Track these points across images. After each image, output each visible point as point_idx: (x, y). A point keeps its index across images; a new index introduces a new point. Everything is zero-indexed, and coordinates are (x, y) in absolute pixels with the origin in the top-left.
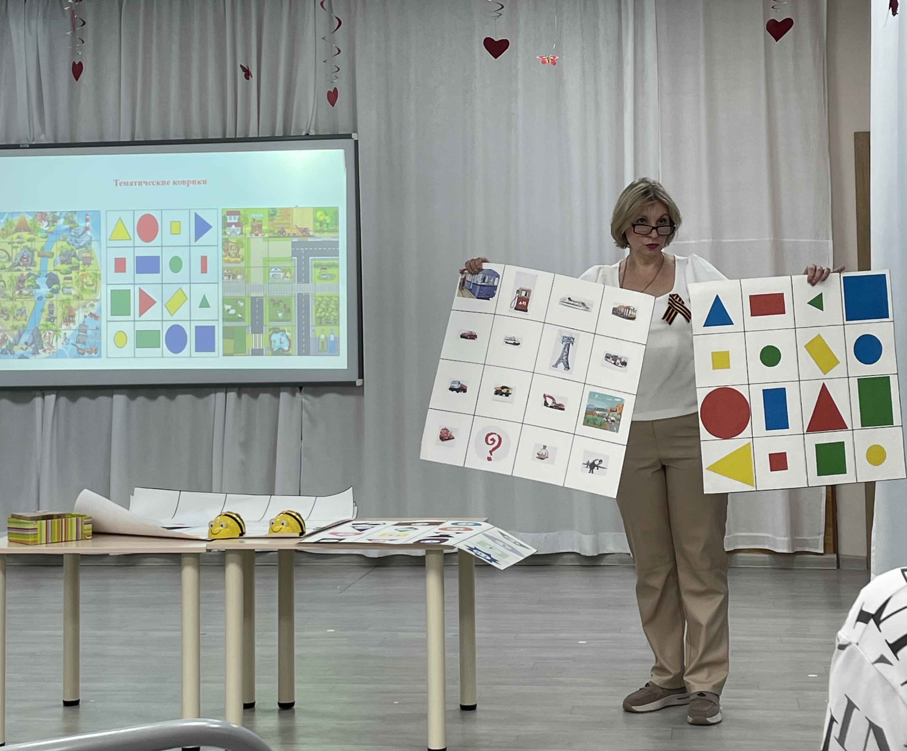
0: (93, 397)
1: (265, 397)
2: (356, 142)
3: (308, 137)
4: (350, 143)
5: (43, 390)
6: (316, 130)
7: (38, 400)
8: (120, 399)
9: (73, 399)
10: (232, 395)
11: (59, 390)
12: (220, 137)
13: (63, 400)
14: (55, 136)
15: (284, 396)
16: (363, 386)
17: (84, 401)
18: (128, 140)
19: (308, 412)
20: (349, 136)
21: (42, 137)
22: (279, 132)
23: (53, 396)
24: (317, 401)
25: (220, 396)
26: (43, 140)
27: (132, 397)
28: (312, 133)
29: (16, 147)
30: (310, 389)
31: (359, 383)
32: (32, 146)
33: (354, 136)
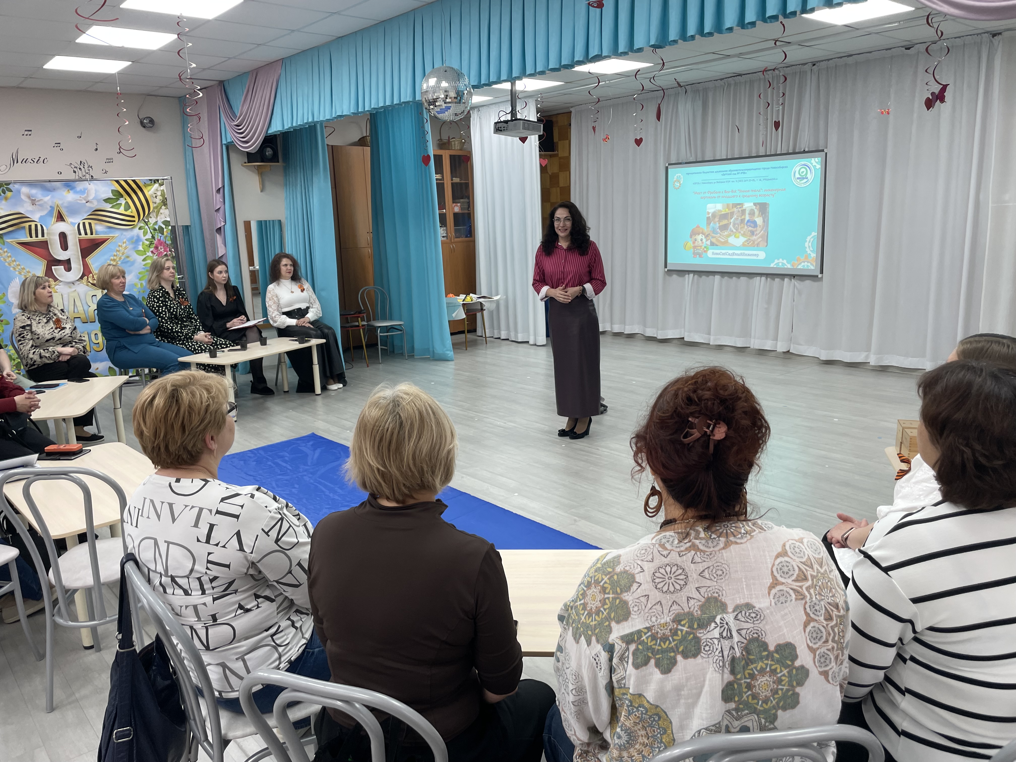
0: (708, 276)
1: (777, 280)
2: (826, 153)
3: (804, 152)
4: (823, 154)
5: (689, 272)
6: (809, 148)
7: (687, 276)
8: (717, 277)
9: (700, 276)
10: (763, 278)
11: (694, 272)
12: (764, 154)
13: (696, 276)
14: (696, 158)
15: (786, 280)
16: (822, 277)
17: (704, 277)
18: (725, 158)
19: (797, 288)
20: (823, 151)
21: (691, 158)
22: (790, 151)
23: (692, 275)
24: (802, 283)
25: (758, 278)
26: (692, 159)
27: (723, 277)
28: (806, 150)
29: (680, 164)
30: (798, 277)
31: (820, 276)
32: (686, 163)
33: (825, 150)
